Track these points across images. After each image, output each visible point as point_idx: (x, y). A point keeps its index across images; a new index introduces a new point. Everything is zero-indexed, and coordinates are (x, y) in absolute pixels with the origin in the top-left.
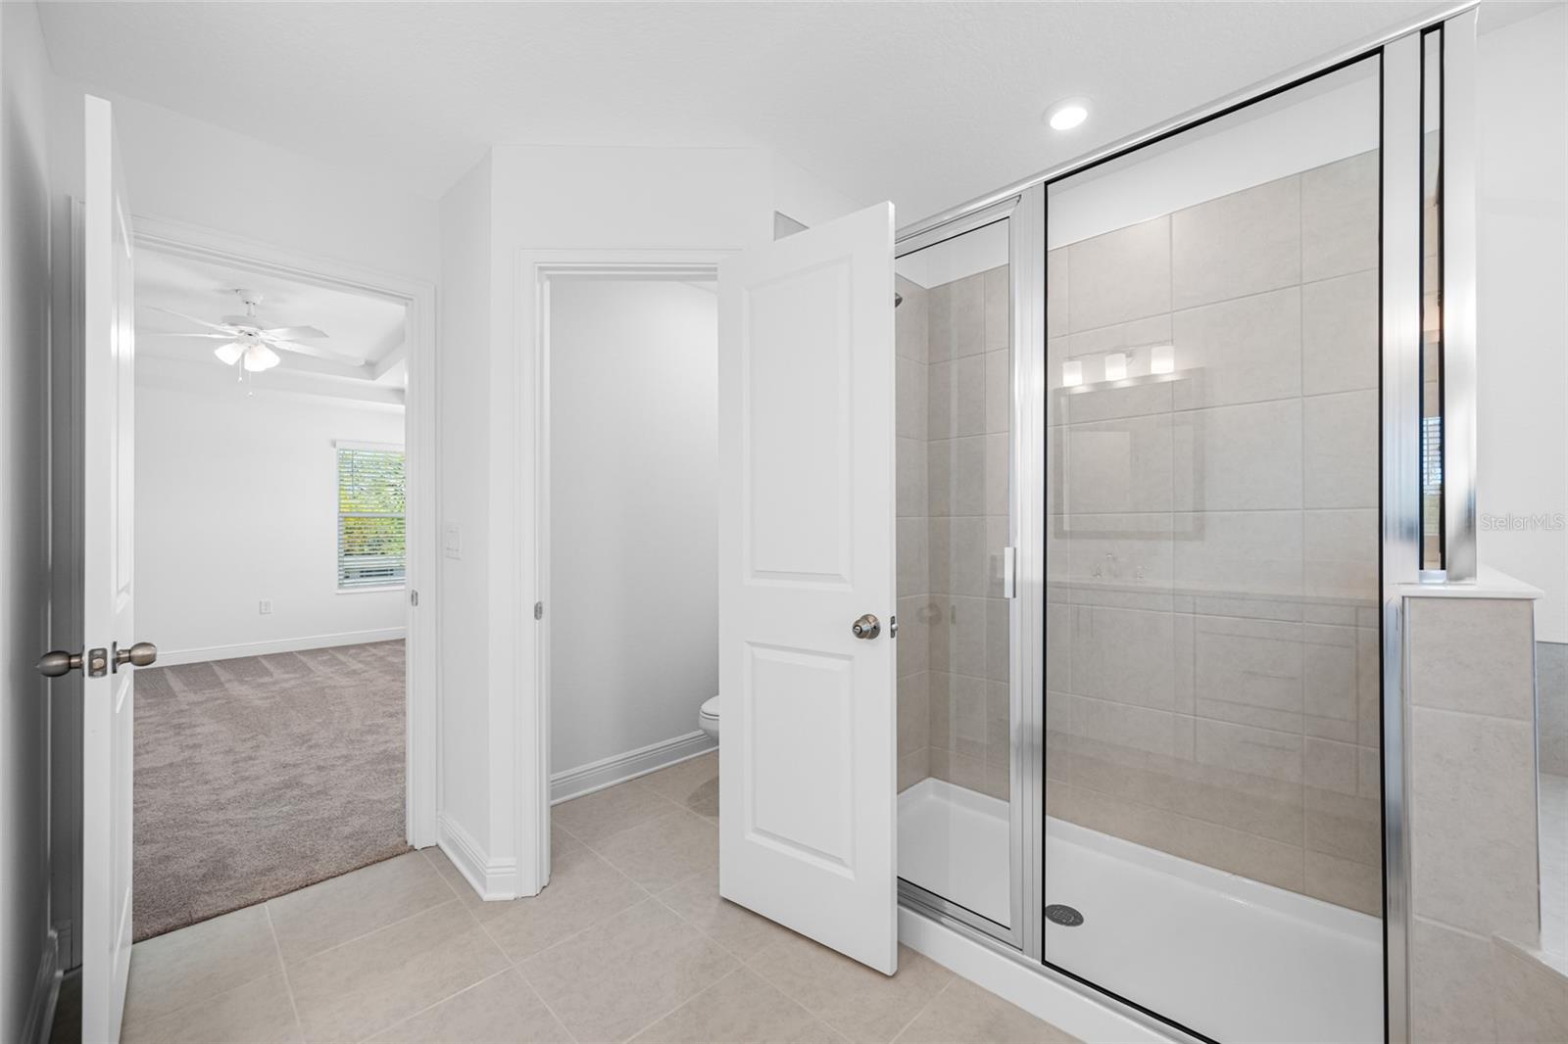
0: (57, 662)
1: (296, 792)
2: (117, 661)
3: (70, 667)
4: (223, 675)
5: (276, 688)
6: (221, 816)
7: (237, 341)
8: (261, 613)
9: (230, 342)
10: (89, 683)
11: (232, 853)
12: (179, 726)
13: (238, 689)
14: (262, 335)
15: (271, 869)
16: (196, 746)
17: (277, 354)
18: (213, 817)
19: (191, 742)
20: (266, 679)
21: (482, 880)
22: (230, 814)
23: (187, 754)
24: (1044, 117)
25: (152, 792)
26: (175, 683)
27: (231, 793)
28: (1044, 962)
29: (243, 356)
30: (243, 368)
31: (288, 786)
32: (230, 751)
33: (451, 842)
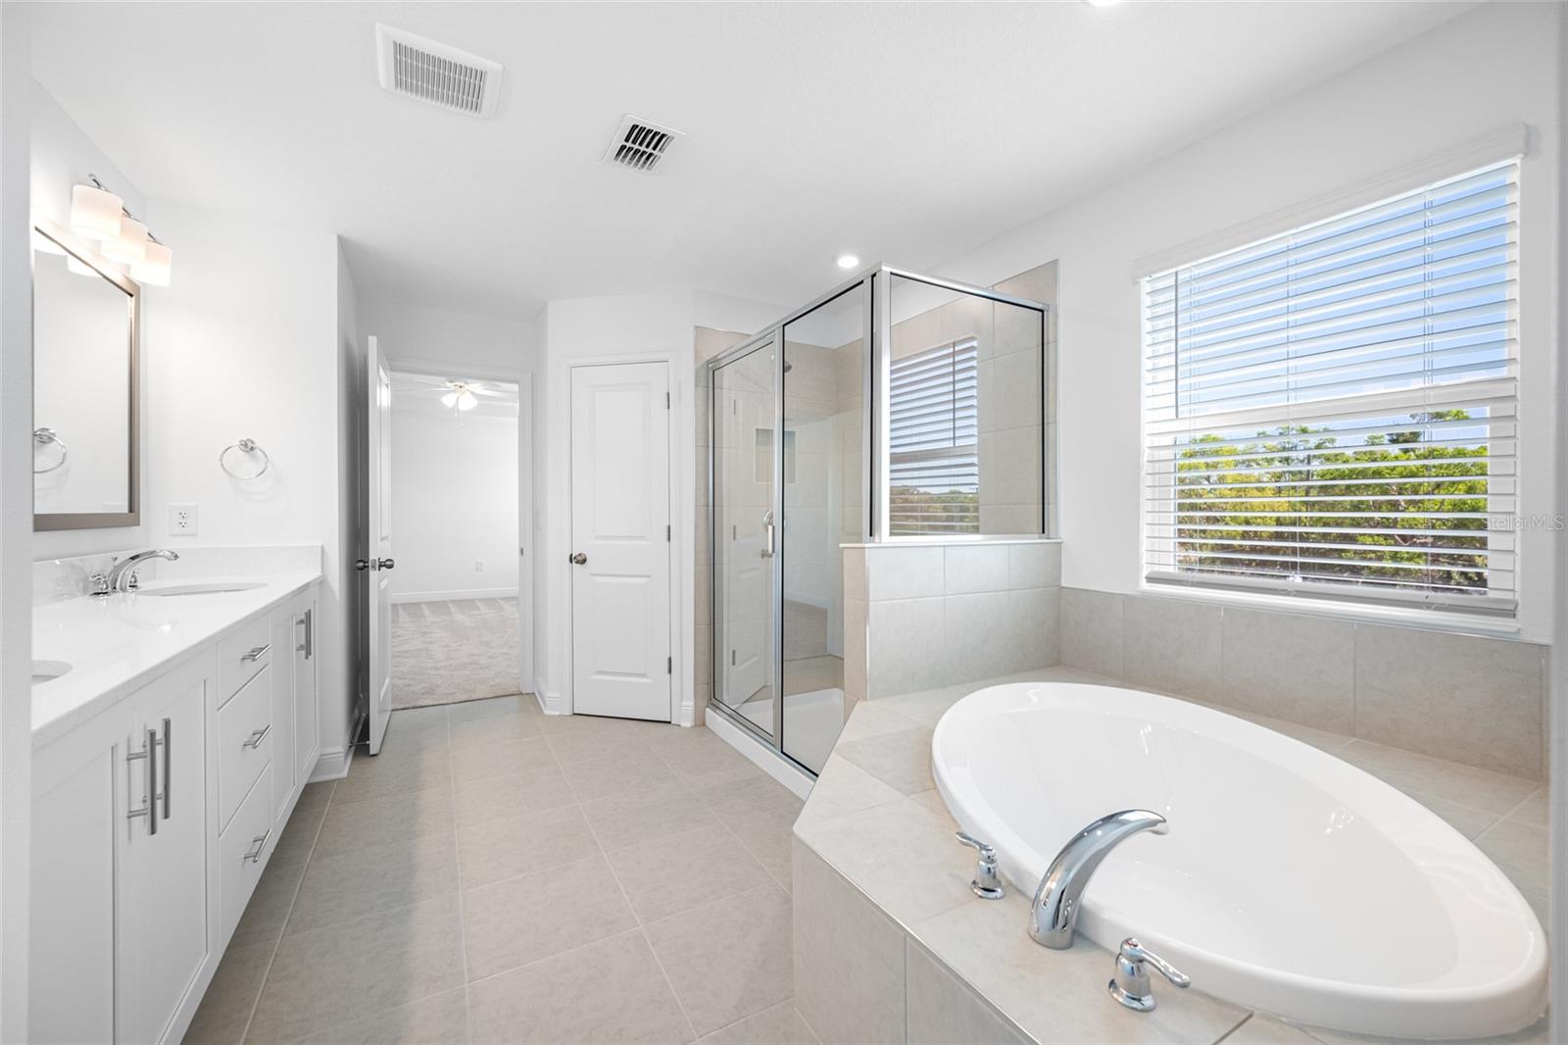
0: (361, 564)
1: (474, 666)
2: (380, 566)
3: (365, 567)
4: (453, 608)
5: (480, 617)
6: (436, 672)
7: (453, 391)
8: (477, 569)
9: (449, 392)
10: (371, 573)
11: (438, 686)
12: (424, 633)
13: (459, 617)
14: (467, 387)
15: (454, 693)
16: (431, 643)
17: (476, 398)
18: (432, 672)
19: (429, 640)
20: (476, 612)
21: (544, 703)
22: (440, 672)
23: (426, 645)
24: (834, 259)
25: (406, 660)
26: (426, 611)
27: (443, 664)
28: (782, 752)
29: (458, 399)
30: (458, 410)
31: (471, 663)
32: (448, 646)
33: (540, 693)
